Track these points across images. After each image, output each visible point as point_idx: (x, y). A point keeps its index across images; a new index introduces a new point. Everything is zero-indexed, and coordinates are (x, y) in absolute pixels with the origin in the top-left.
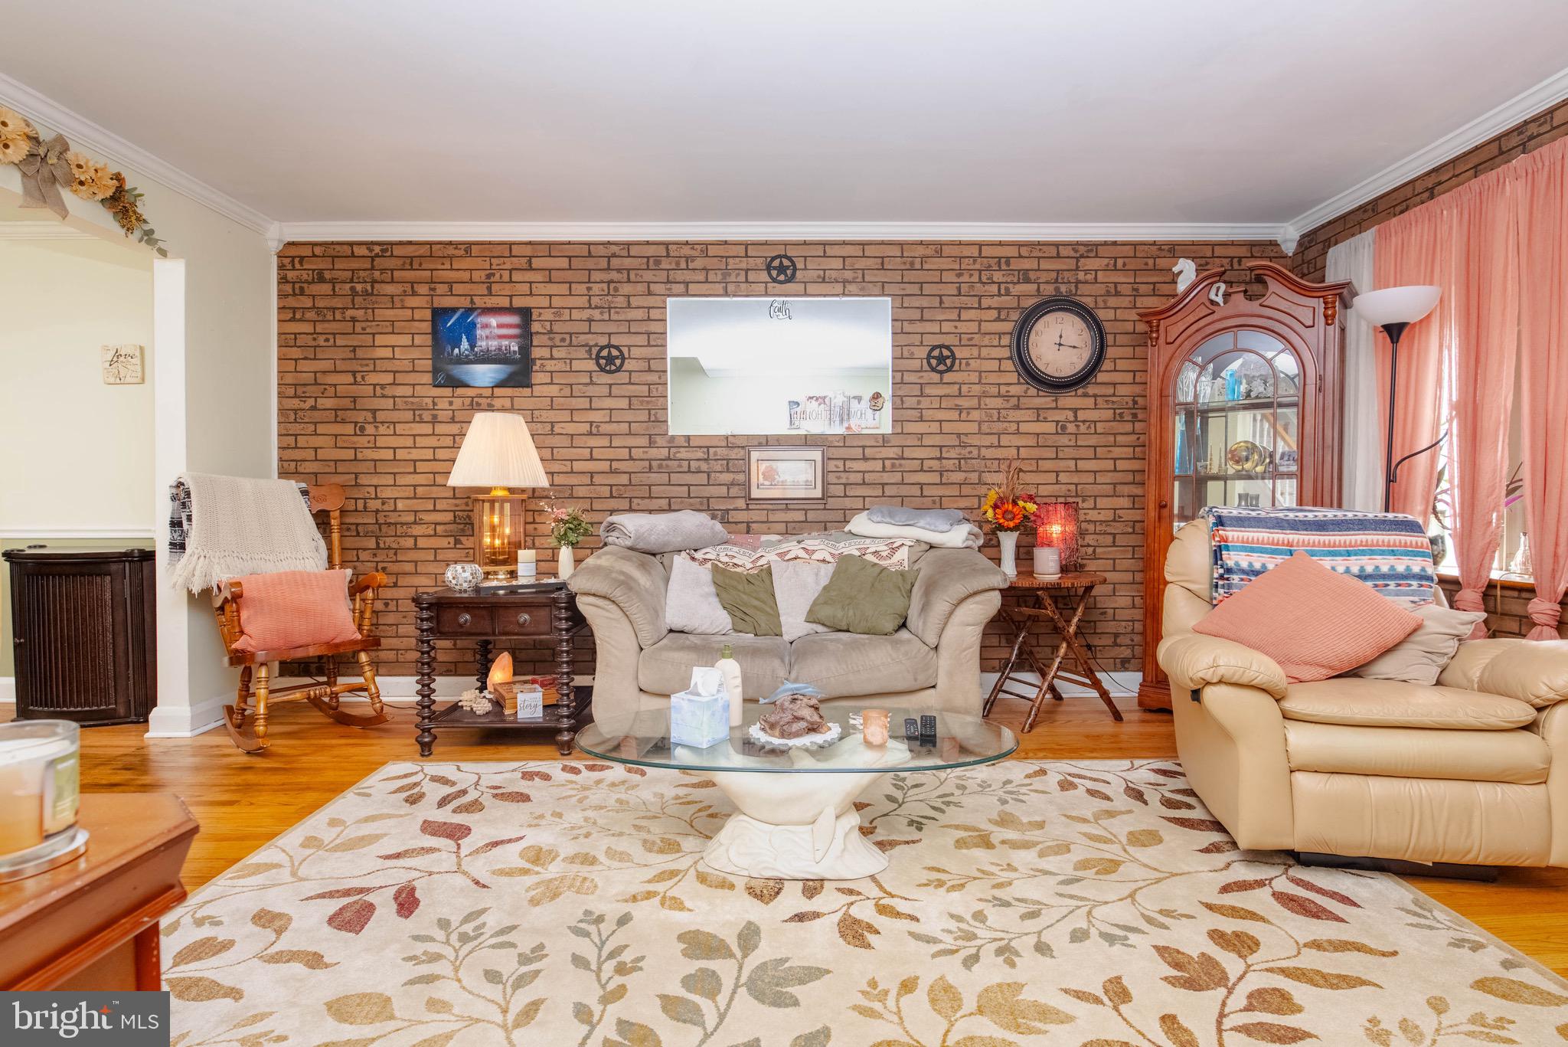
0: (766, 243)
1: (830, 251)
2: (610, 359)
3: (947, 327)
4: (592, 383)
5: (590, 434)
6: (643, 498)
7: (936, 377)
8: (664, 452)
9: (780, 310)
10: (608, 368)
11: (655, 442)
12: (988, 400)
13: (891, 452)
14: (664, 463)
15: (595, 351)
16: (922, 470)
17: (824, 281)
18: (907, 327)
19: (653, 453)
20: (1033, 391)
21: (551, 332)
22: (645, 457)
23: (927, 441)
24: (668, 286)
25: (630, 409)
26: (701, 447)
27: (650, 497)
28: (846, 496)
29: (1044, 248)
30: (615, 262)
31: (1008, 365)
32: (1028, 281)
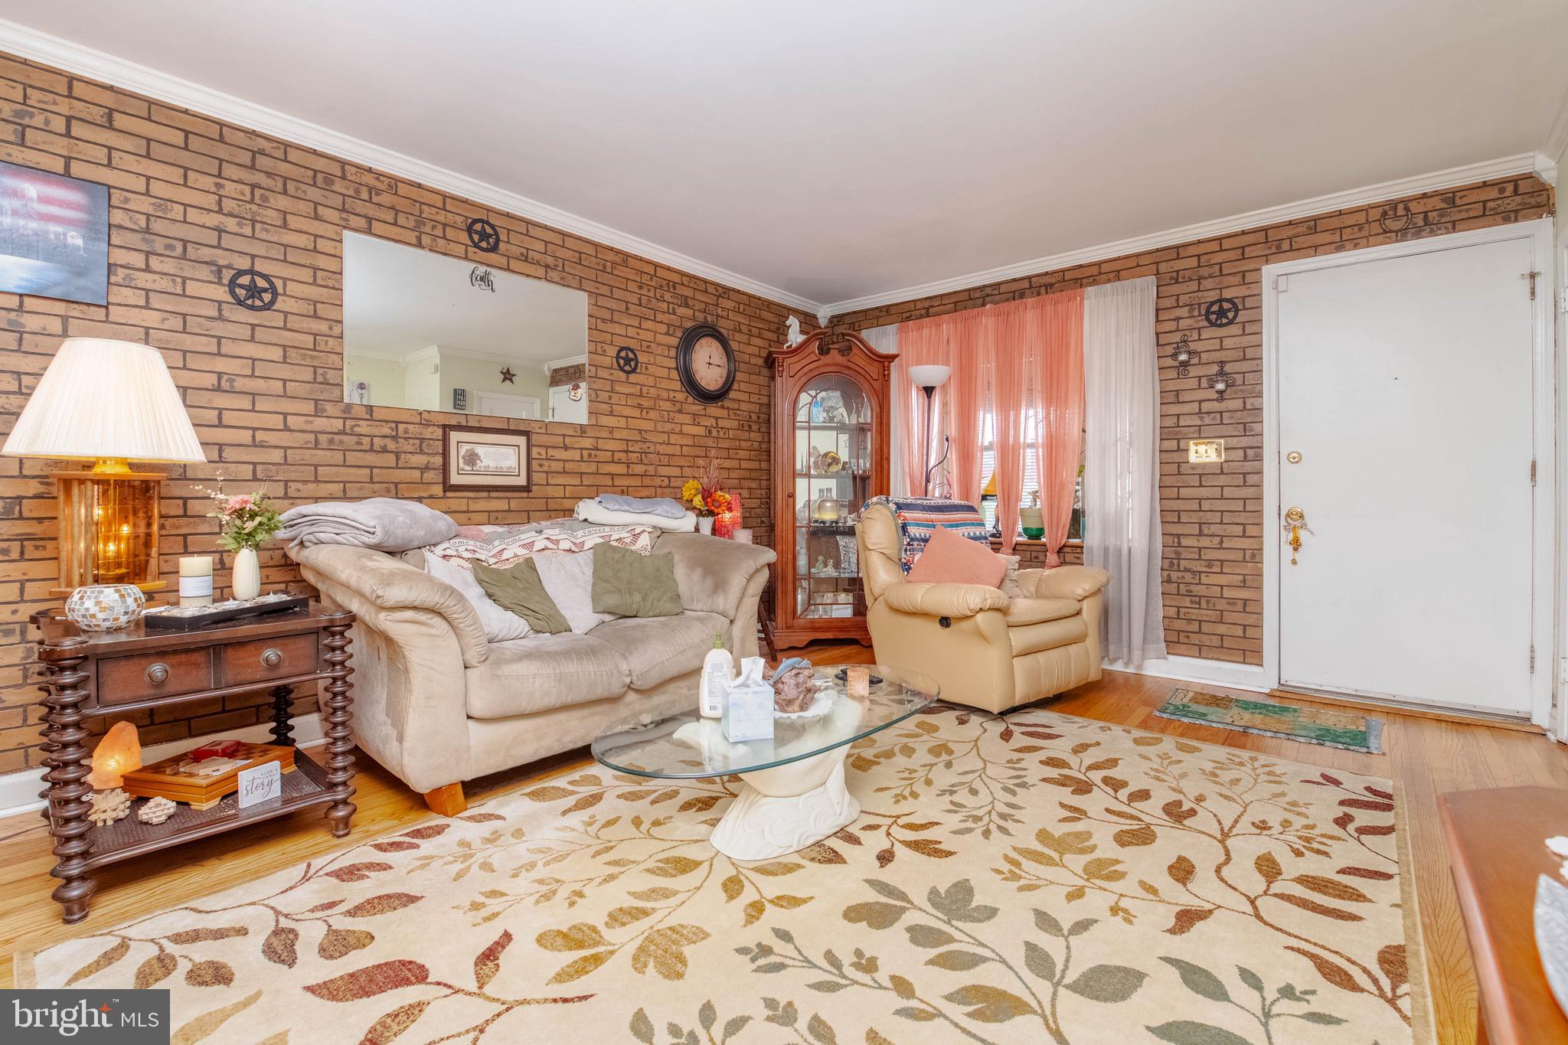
0: (466, 201)
1: (533, 231)
2: (254, 291)
3: (632, 332)
4: (221, 318)
5: (218, 389)
6: (305, 482)
7: (623, 376)
8: (338, 424)
9: (482, 279)
10: (249, 302)
11: (324, 410)
12: (662, 403)
13: (587, 443)
14: (337, 438)
15: (227, 275)
16: (613, 462)
17: (526, 260)
18: (601, 326)
19: (320, 423)
20: (691, 399)
21: (147, 230)
22: (308, 427)
23: (616, 435)
24: (344, 215)
25: (285, 362)
26: (387, 422)
27: (316, 481)
28: (548, 484)
29: (698, 282)
30: (261, 161)
31: (674, 374)
32: (687, 306)
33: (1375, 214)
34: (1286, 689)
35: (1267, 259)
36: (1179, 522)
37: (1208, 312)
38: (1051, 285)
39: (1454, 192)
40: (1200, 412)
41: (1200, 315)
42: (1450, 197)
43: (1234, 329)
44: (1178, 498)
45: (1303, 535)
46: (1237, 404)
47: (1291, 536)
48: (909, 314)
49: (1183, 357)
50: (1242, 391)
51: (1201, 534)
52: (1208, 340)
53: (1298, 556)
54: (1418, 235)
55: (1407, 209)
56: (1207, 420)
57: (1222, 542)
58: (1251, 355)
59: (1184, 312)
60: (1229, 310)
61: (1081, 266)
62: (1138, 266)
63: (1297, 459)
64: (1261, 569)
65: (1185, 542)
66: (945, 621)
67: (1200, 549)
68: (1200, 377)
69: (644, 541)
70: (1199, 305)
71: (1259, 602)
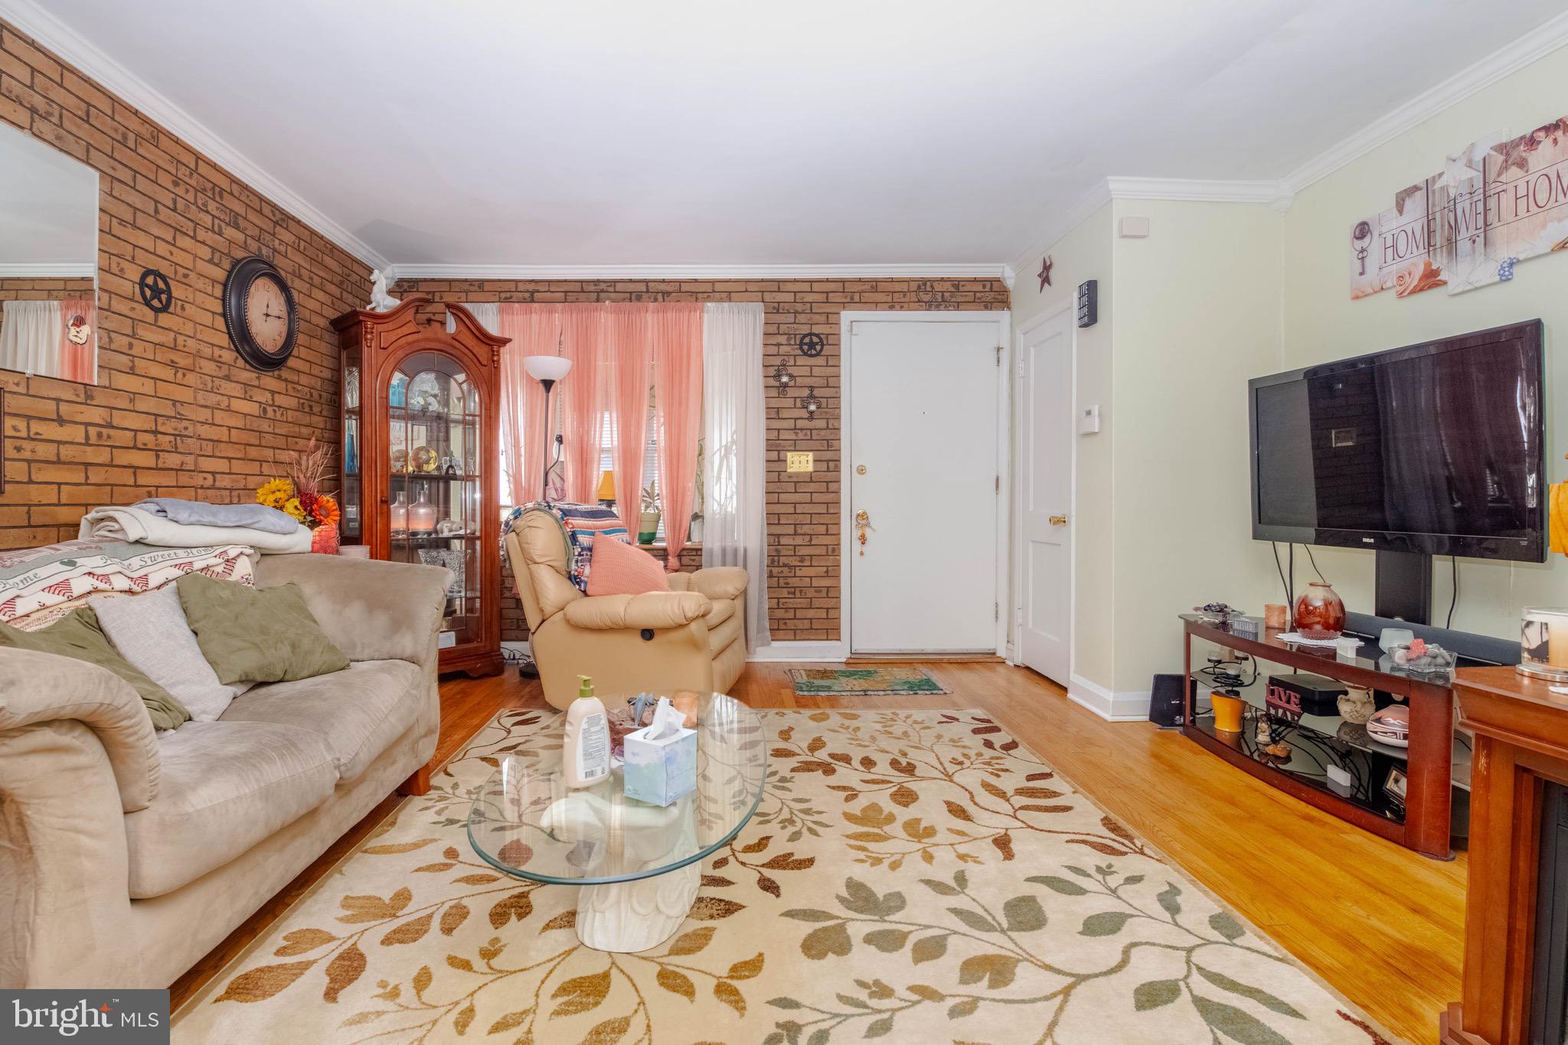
3: (162, 249)
7: (150, 315)
12: (204, 363)
13: (96, 415)
16: (135, 447)
18: (117, 229)
20: (241, 362)
23: (141, 405)
28: (30, 483)
29: (252, 197)
31: (220, 323)
32: (237, 227)
33: (914, 286)
34: (856, 656)
35: (844, 305)
36: (779, 524)
37: (801, 344)
38: (669, 293)
39: (959, 281)
40: (795, 429)
41: (795, 344)
42: (957, 284)
43: (820, 360)
44: (778, 503)
45: (868, 532)
46: (822, 424)
47: (859, 534)
48: (508, 295)
49: (785, 379)
50: (826, 413)
51: (796, 534)
52: (802, 367)
53: (865, 549)
54: (938, 308)
55: (932, 287)
56: (801, 436)
57: (811, 540)
58: (832, 383)
59: (783, 339)
60: (817, 344)
61: (696, 281)
62: (746, 291)
63: (861, 471)
64: (839, 561)
65: (783, 541)
66: (648, 634)
67: (795, 546)
68: (795, 398)
69: (244, 568)
70: (796, 335)
71: (838, 588)
